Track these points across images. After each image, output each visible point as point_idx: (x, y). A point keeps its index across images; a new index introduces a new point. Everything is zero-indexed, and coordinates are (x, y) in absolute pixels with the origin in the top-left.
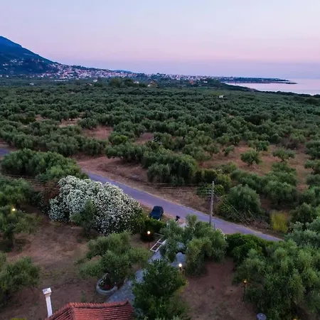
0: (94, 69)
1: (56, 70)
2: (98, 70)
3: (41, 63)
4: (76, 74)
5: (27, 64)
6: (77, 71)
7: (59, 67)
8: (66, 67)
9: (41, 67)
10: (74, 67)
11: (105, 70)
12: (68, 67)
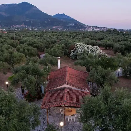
0: (101, 27)
1: (86, 28)
2: (103, 28)
3: (80, 25)
4: (93, 29)
5: (75, 25)
6: (94, 28)
7: (87, 27)
8: (90, 27)
9: (80, 27)
10: (93, 27)
11: (106, 28)
12: (90, 26)
